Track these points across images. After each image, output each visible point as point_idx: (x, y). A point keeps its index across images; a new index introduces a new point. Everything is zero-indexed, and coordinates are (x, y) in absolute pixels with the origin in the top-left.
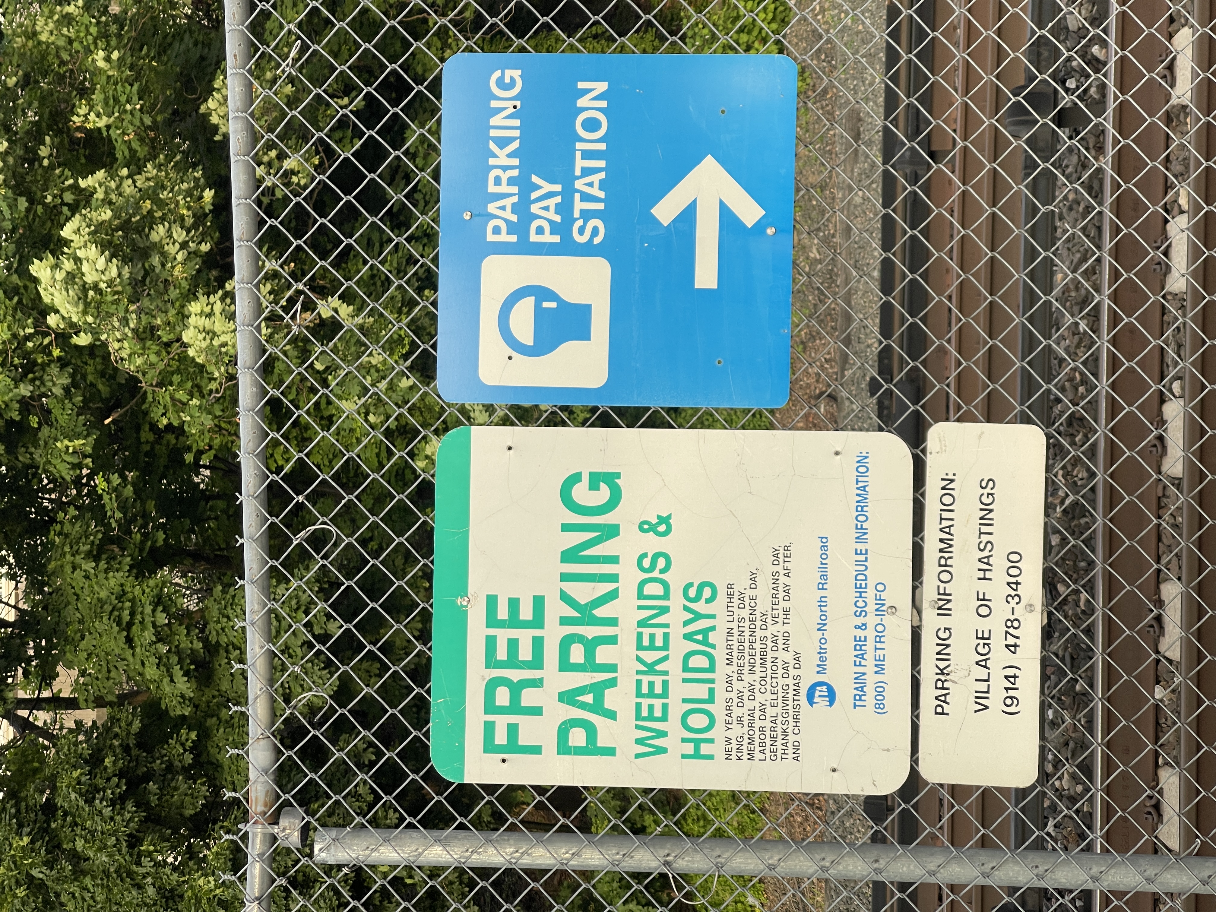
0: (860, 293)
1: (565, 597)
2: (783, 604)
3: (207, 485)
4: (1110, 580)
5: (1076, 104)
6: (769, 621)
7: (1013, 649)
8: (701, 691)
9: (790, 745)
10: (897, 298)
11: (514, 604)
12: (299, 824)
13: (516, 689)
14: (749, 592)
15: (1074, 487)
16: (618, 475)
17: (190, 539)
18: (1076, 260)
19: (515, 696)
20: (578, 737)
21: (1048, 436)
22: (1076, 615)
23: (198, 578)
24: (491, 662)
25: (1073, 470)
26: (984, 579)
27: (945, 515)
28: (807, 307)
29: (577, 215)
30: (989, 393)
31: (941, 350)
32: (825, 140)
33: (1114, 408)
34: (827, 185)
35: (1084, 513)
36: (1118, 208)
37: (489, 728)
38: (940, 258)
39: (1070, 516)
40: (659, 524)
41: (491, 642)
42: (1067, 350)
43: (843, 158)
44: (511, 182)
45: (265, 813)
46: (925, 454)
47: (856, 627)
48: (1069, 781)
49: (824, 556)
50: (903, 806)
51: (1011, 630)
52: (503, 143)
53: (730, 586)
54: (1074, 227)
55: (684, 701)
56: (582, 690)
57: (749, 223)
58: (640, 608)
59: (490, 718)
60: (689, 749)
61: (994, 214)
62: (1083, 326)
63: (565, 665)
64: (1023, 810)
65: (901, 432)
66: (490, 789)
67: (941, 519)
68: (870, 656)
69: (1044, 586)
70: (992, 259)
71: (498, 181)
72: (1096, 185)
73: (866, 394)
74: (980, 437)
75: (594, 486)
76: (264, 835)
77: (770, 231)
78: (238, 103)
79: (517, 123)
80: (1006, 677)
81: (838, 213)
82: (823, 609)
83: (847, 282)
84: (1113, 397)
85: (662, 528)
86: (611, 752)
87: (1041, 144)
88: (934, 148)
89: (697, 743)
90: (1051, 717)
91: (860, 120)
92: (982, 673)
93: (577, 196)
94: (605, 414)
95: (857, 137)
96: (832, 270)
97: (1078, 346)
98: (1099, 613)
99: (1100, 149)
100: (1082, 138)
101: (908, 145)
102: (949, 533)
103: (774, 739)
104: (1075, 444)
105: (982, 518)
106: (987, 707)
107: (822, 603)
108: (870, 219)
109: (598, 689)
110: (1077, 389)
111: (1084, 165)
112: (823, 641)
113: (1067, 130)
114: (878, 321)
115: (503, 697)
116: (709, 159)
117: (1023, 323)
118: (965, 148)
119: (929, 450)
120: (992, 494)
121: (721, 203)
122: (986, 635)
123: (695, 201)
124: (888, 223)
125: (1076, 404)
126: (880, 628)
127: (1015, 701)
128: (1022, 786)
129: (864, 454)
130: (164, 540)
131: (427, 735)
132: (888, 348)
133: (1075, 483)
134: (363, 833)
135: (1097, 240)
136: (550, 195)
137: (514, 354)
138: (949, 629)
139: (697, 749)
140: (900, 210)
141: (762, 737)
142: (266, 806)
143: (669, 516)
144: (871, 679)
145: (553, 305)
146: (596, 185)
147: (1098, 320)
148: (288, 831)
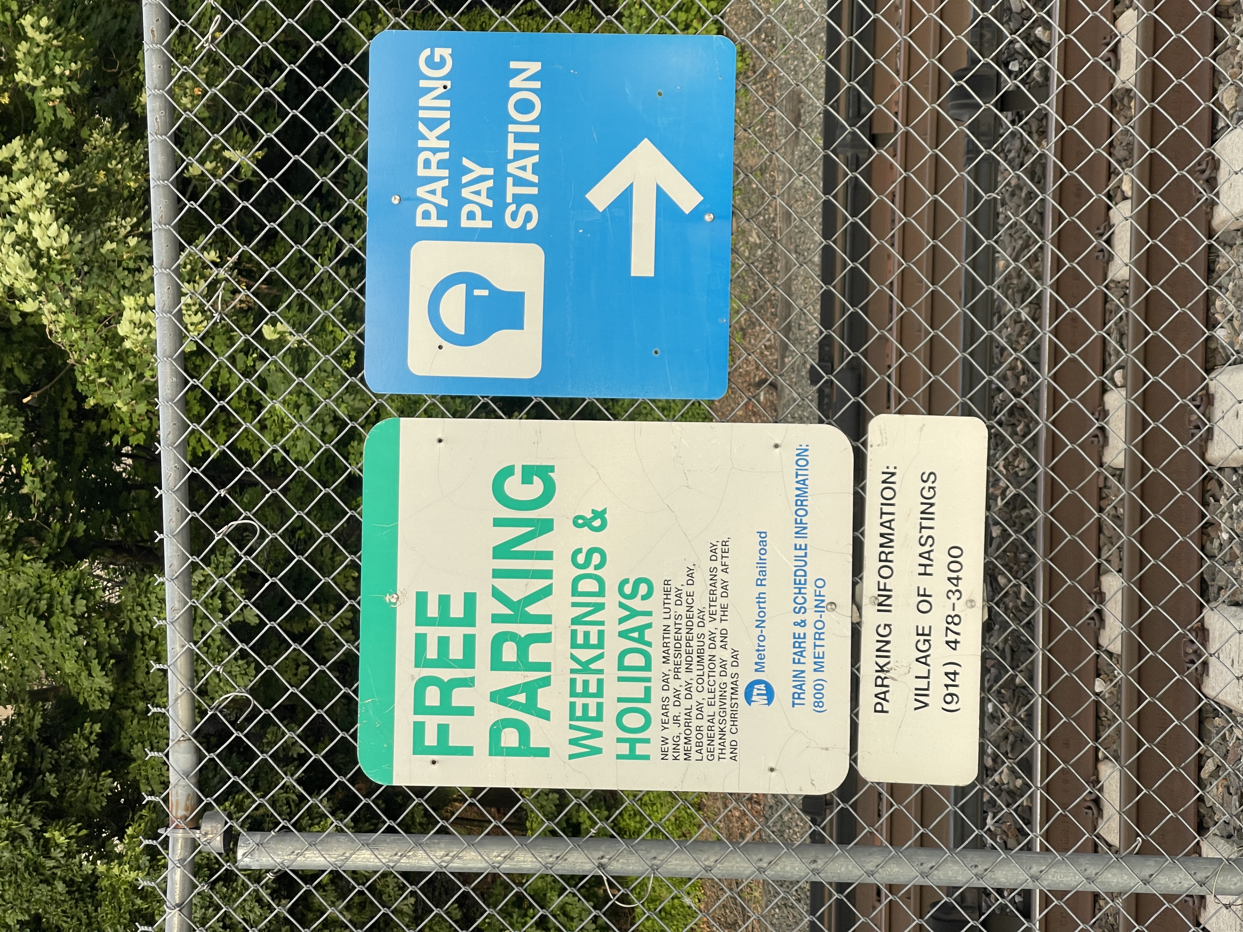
0: (800, 279)
1: (497, 594)
2: (721, 601)
3: (129, 474)
4: (1050, 575)
5: (1018, 87)
6: (707, 617)
7: (953, 645)
8: (636, 690)
9: (727, 744)
10: (838, 287)
11: (444, 601)
12: (221, 829)
13: (446, 688)
14: (686, 589)
15: (1015, 479)
16: (552, 469)
17: (112, 530)
18: (1018, 247)
19: (446, 696)
20: (510, 738)
21: (989, 428)
22: (1016, 607)
23: (120, 569)
24: (420, 660)
25: (1014, 460)
26: (925, 574)
27: (886, 509)
28: (747, 293)
29: (509, 199)
30: (930, 385)
31: (882, 339)
32: (765, 121)
33: (1055, 400)
34: (766, 167)
35: (1024, 504)
36: (1060, 195)
37: (419, 729)
38: (881, 246)
39: (1011, 507)
40: (594, 519)
41: (420, 640)
42: (1010, 342)
43: (783, 141)
44: (441, 165)
45: (186, 818)
46: (865, 447)
47: (795, 624)
48: (1008, 775)
49: (763, 551)
50: (842, 805)
51: (952, 626)
52: (432, 124)
53: (667, 582)
54: (1016, 214)
55: (620, 700)
56: (515, 690)
57: (687, 209)
58: (574, 605)
59: (420, 718)
60: (625, 749)
61: (935, 201)
62: (1024, 316)
63: (497, 664)
64: (962, 809)
65: (841, 425)
66: (420, 791)
67: (882, 513)
68: (809, 653)
69: (985, 581)
70: (934, 247)
71: (427, 164)
72: (1038, 170)
73: (806, 382)
74: (921, 429)
75: (527, 479)
76: (186, 839)
77: (708, 218)
78: (156, 81)
79: (447, 103)
80: (947, 674)
81: (779, 200)
82: (762, 605)
83: (788, 269)
84: (1055, 388)
85: (597, 523)
86: (544, 752)
87: (984, 128)
88: (875, 131)
89: (633, 743)
90: (990, 710)
91: (800, 101)
92: (922, 670)
93: (510, 180)
94: (538, 405)
95: (797, 120)
96: (772, 255)
97: (1020, 334)
98: (1039, 610)
99: (1043, 133)
100: (1026, 123)
101: (849, 129)
102: (890, 528)
103: (711, 739)
104: (1016, 434)
105: (923, 512)
106: (926, 705)
107: (760, 599)
108: (811, 204)
109: (530, 689)
110: (1018, 378)
111: (1027, 150)
112: (761, 638)
113: (1010, 114)
114: (818, 307)
115: (433, 696)
116: (646, 143)
117: (965, 313)
118: (907, 133)
119: (869, 443)
120: (933, 488)
121: (658, 187)
122: (926, 632)
123: (631, 185)
124: (828, 210)
125: (1017, 395)
126: (820, 625)
127: (955, 698)
128: (961, 784)
129: (804, 447)
130: (85, 531)
131: (354, 736)
132: (828, 337)
133: (1016, 473)
134: (288, 837)
135: (1039, 226)
136: (482, 179)
137: (444, 343)
138: (889, 626)
139: (632, 749)
140: (841, 196)
141: (699, 736)
142: (187, 810)
143: (604, 511)
144: (810, 677)
145: (485, 293)
146: (529, 168)
147: (1040, 308)
148: (210, 836)
